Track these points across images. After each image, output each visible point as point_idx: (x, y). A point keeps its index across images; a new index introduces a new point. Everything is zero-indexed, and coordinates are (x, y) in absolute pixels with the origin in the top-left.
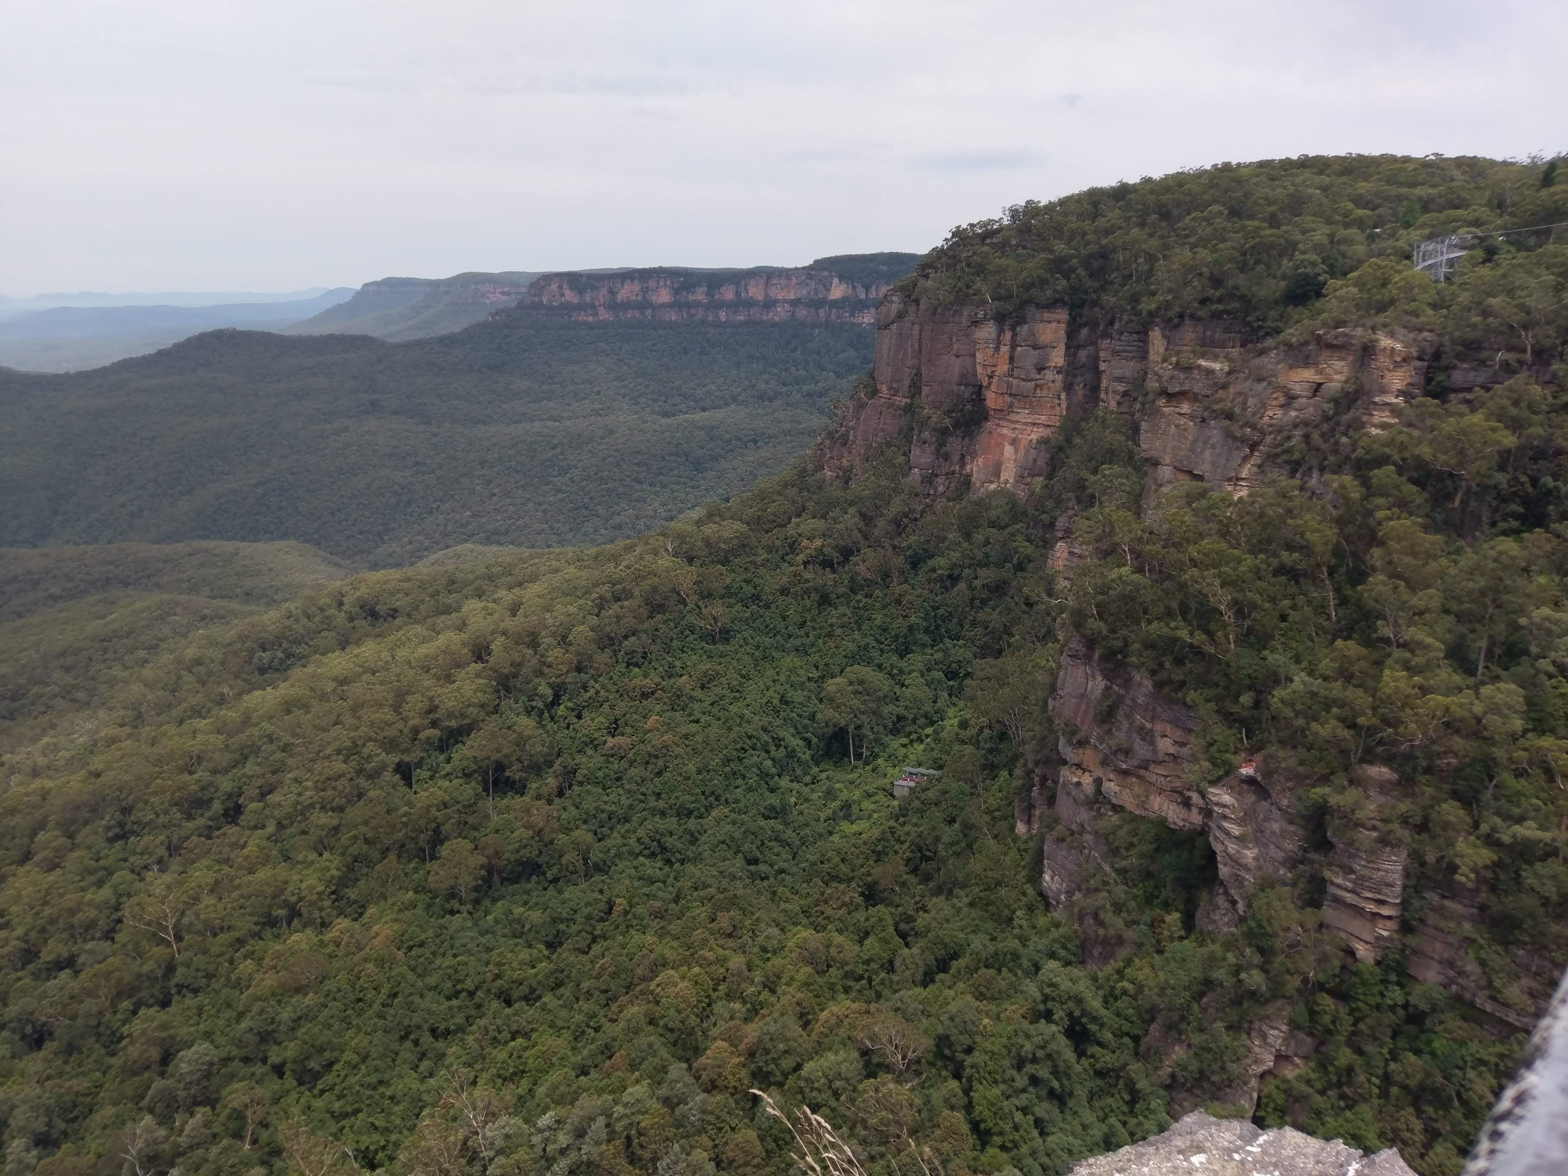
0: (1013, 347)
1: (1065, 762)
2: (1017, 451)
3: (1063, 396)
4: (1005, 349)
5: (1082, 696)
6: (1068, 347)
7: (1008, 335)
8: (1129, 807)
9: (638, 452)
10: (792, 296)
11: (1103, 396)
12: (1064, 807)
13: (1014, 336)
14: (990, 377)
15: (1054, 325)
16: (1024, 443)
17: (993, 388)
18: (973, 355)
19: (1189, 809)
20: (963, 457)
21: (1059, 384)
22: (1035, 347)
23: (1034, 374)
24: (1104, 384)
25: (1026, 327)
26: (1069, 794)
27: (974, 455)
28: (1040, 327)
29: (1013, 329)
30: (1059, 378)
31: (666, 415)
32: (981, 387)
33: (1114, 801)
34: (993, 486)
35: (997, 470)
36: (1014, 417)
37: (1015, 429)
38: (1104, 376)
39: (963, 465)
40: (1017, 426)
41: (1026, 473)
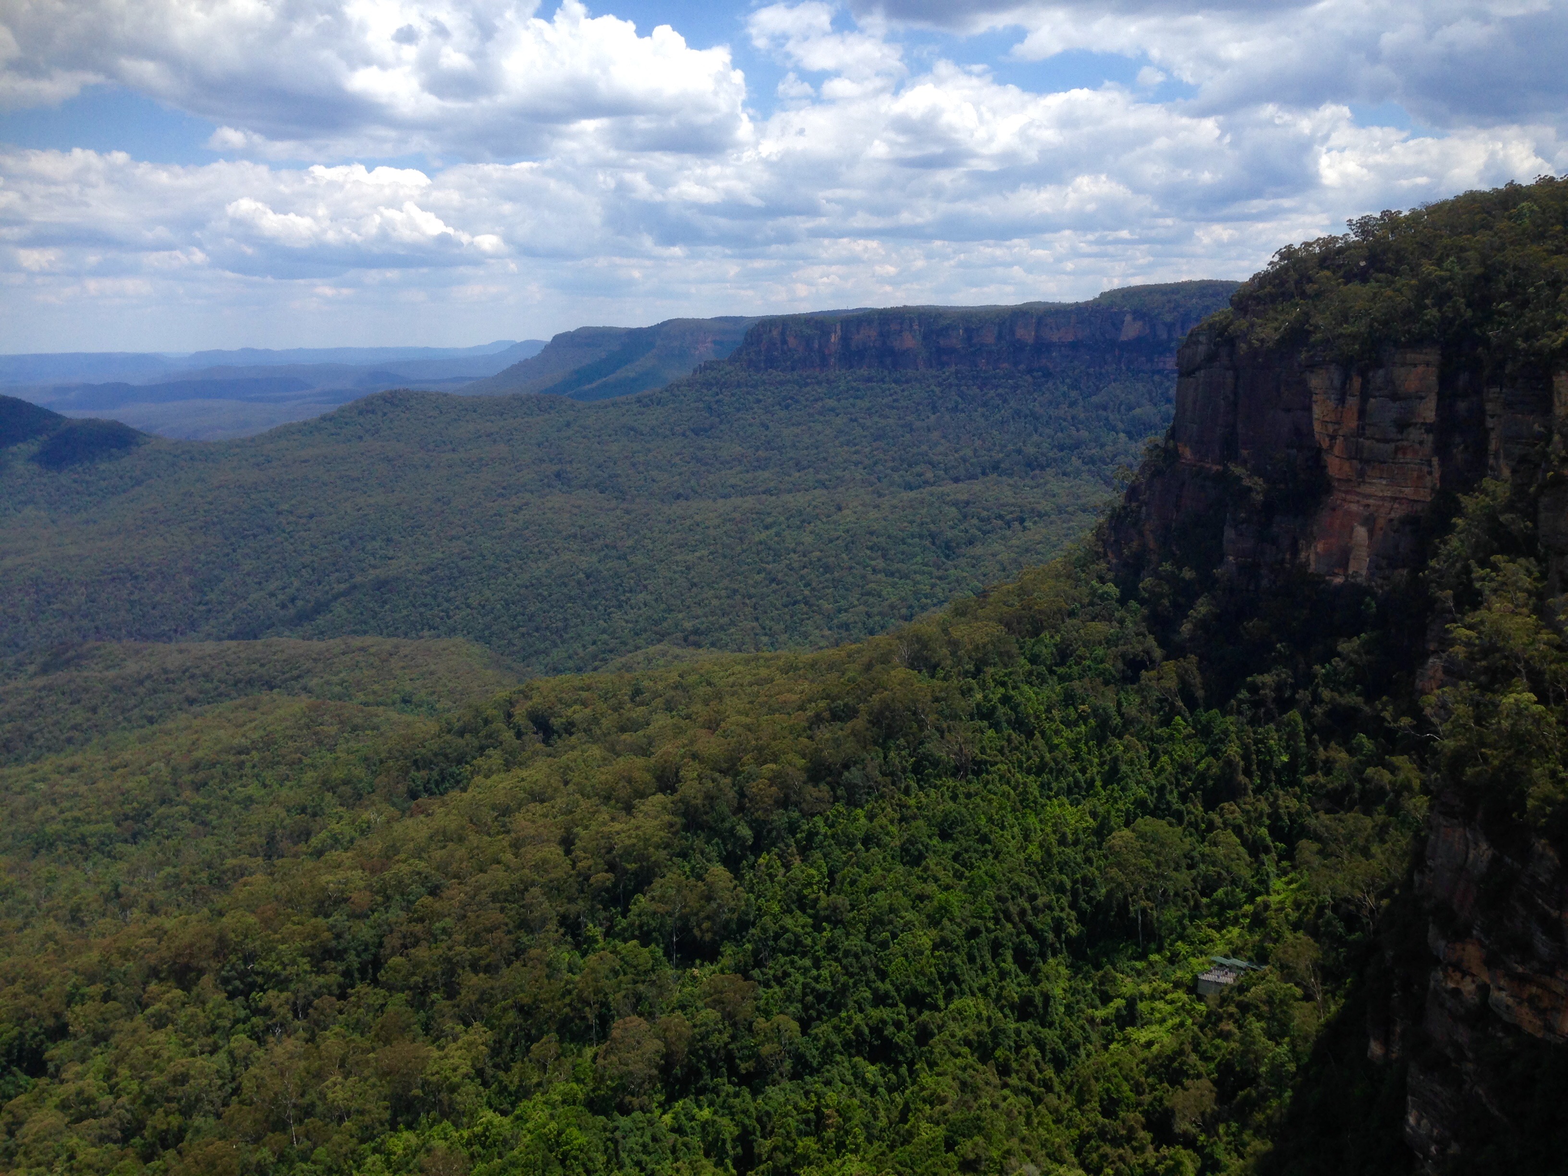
0: (1365, 396)
1: (1436, 961)
2: (1371, 533)
3: (1435, 461)
4: (1352, 402)
5: (1462, 867)
6: (1440, 397)
7: (1357, 382)
9: (872, 533)
10: (1070, 338)
11: (1491, 461)
13: (1365, 384)
14: (1333, 438)
15: (1421, 369)
16: (1381, 522)
17: (1336, 451)
18: (1309, 409)
20: (1295, 541)
21: (1428, 447)
22: (1395, 397)
23: (1393, 433)
24: (1493, 446)
25: (1381, 372)
26: (1442, 1005)
27: (1311, 539)
28: (1400, 372)
29: (1363, 373)
30: (1429, 438)
31: (909, 487)
32: (1319, 450)
34: (1339, 580)
35: (1343, 559)
36: (1366, 489)
37: (1368, 506)
38: (1493, 435)
39: (1295, 552)
40: (1371, 501)
41: (1384, 563)
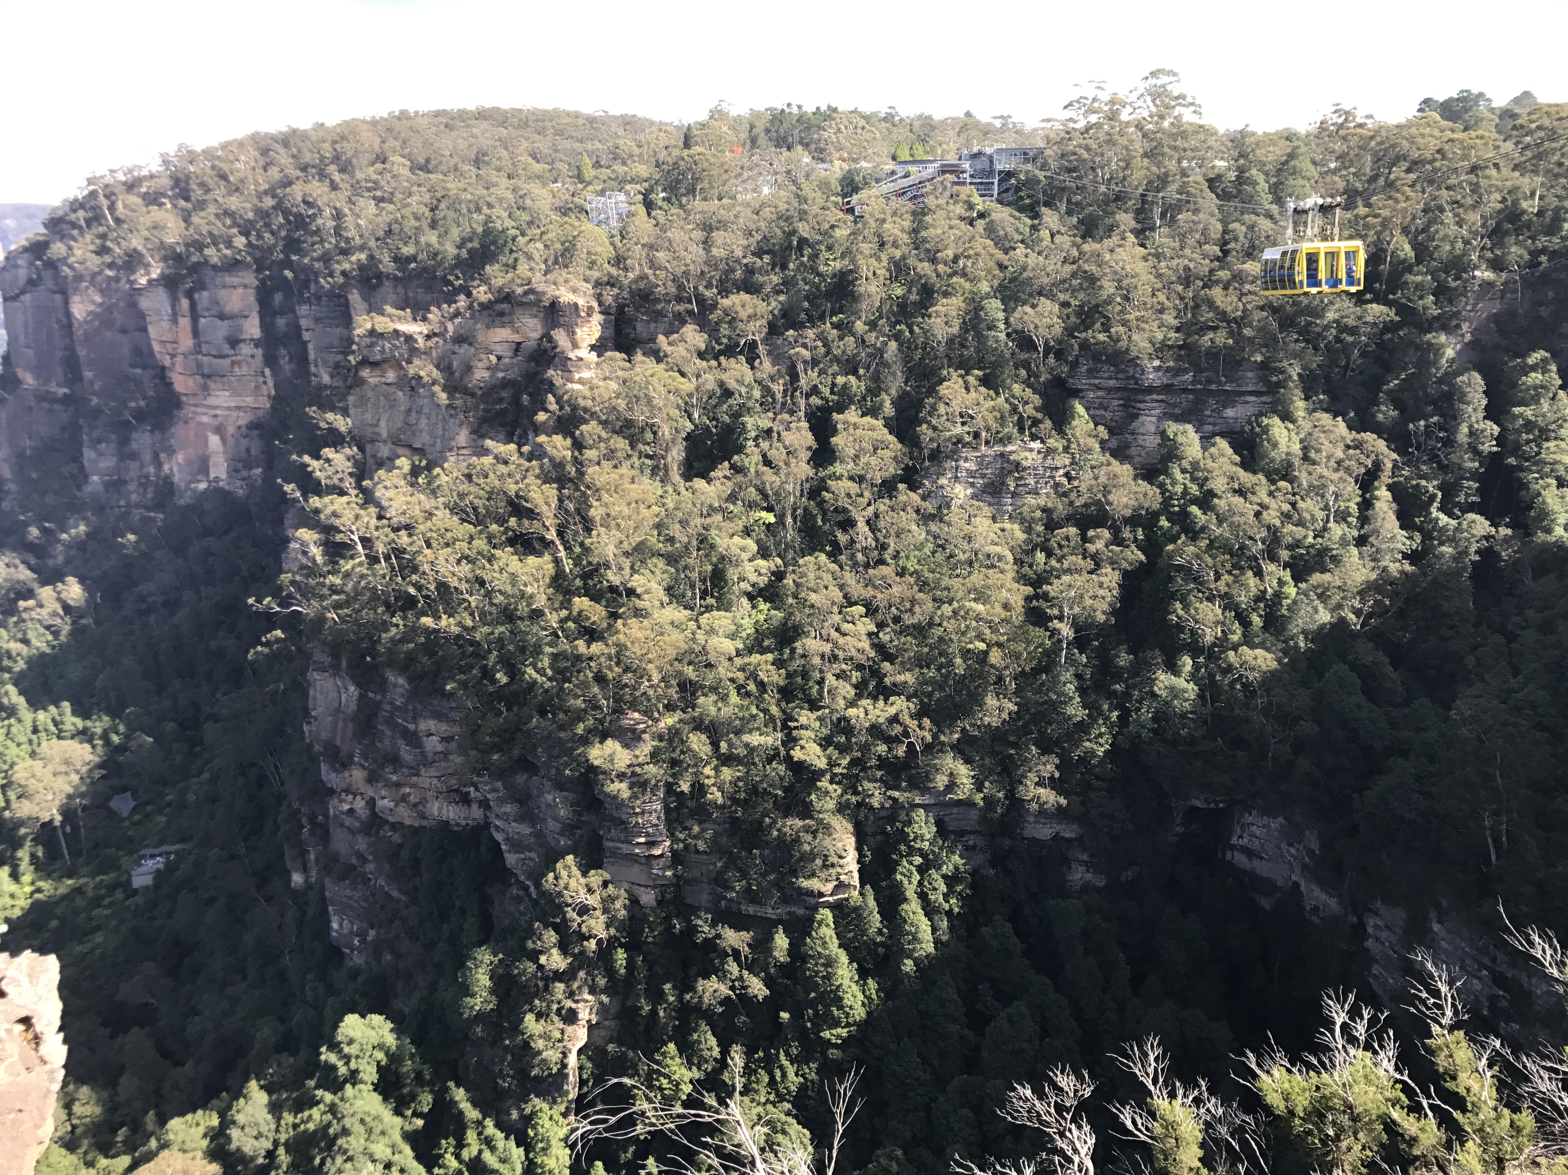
0: (194, 316)
1: (332, 792)
2: (223, 440)
3: (267, 372)
4: (185, 322)
5: (338, 710)
6: (262, 315)
7: (185, 303)
8: (407, 822)
11: (313, 369)
12: (340, 842)
13: (193, 305)
14: (173, 356)
15: (240, 290)
16: (231, 430)
17: (179, 368)
18: (144, 330)
19: (469, 806)
20: (156, 456)
21: (259, 360)
22: (222, 317)
23: (227, 349)
24: (312, 355)
25: (205, 294)
26: (342, 825)
27: (171, 452)
28: (222, 294)
29: (189, 294)
30: (259, 352)
32: (163, 368)
33: (391, 819)
34: (203, 486)
35: (203, 466)
36: (212, 401)
37: (215, 416)
38: (310, 347)
39: (159, 465)
40: (218, 412)
41: (240, 466)
